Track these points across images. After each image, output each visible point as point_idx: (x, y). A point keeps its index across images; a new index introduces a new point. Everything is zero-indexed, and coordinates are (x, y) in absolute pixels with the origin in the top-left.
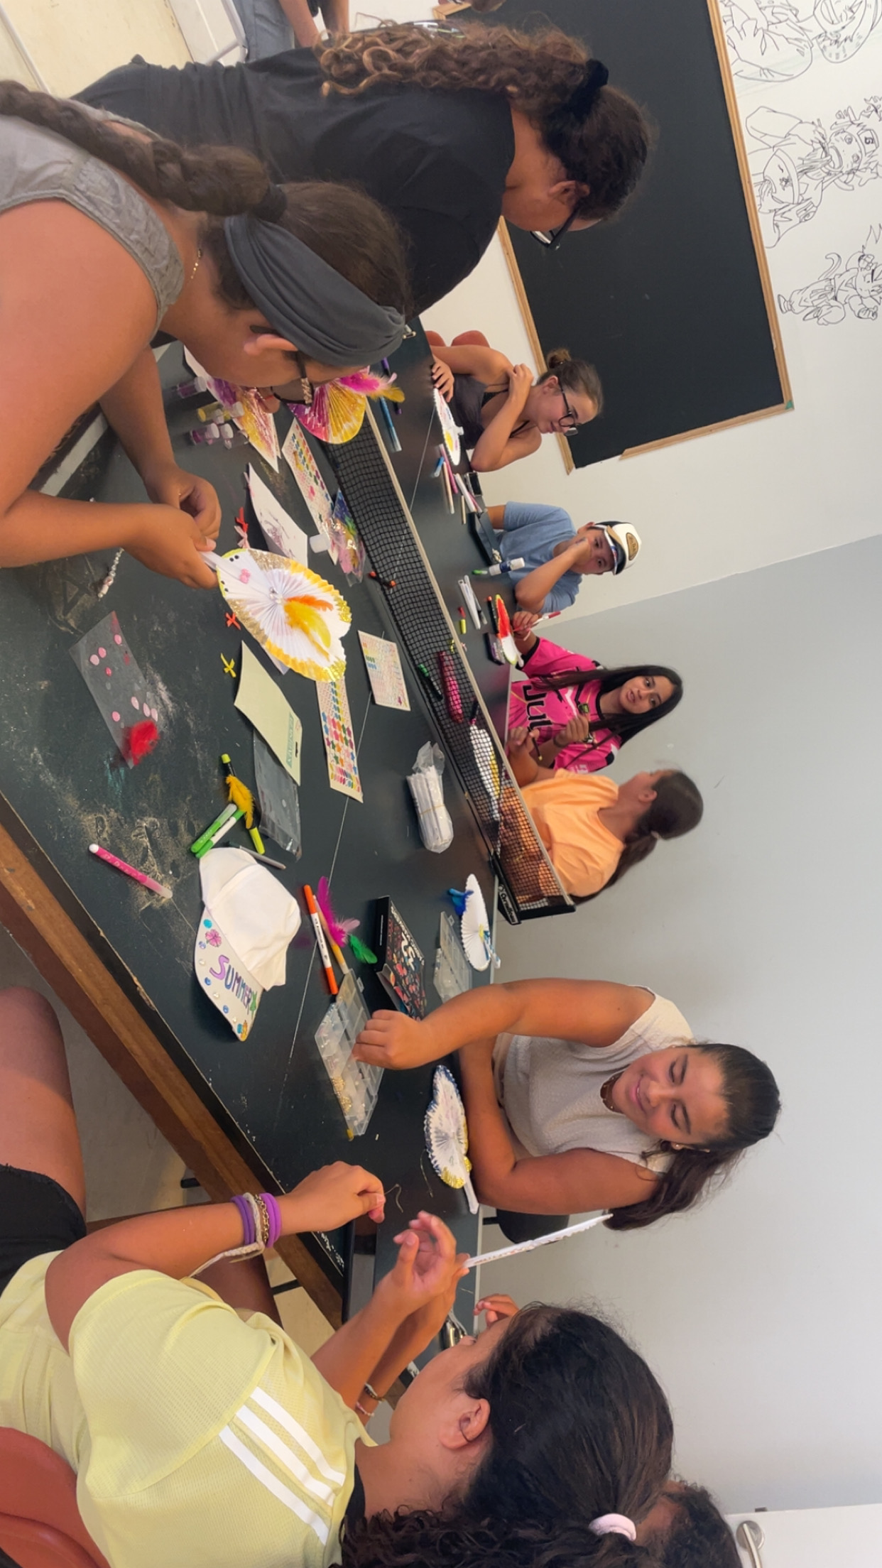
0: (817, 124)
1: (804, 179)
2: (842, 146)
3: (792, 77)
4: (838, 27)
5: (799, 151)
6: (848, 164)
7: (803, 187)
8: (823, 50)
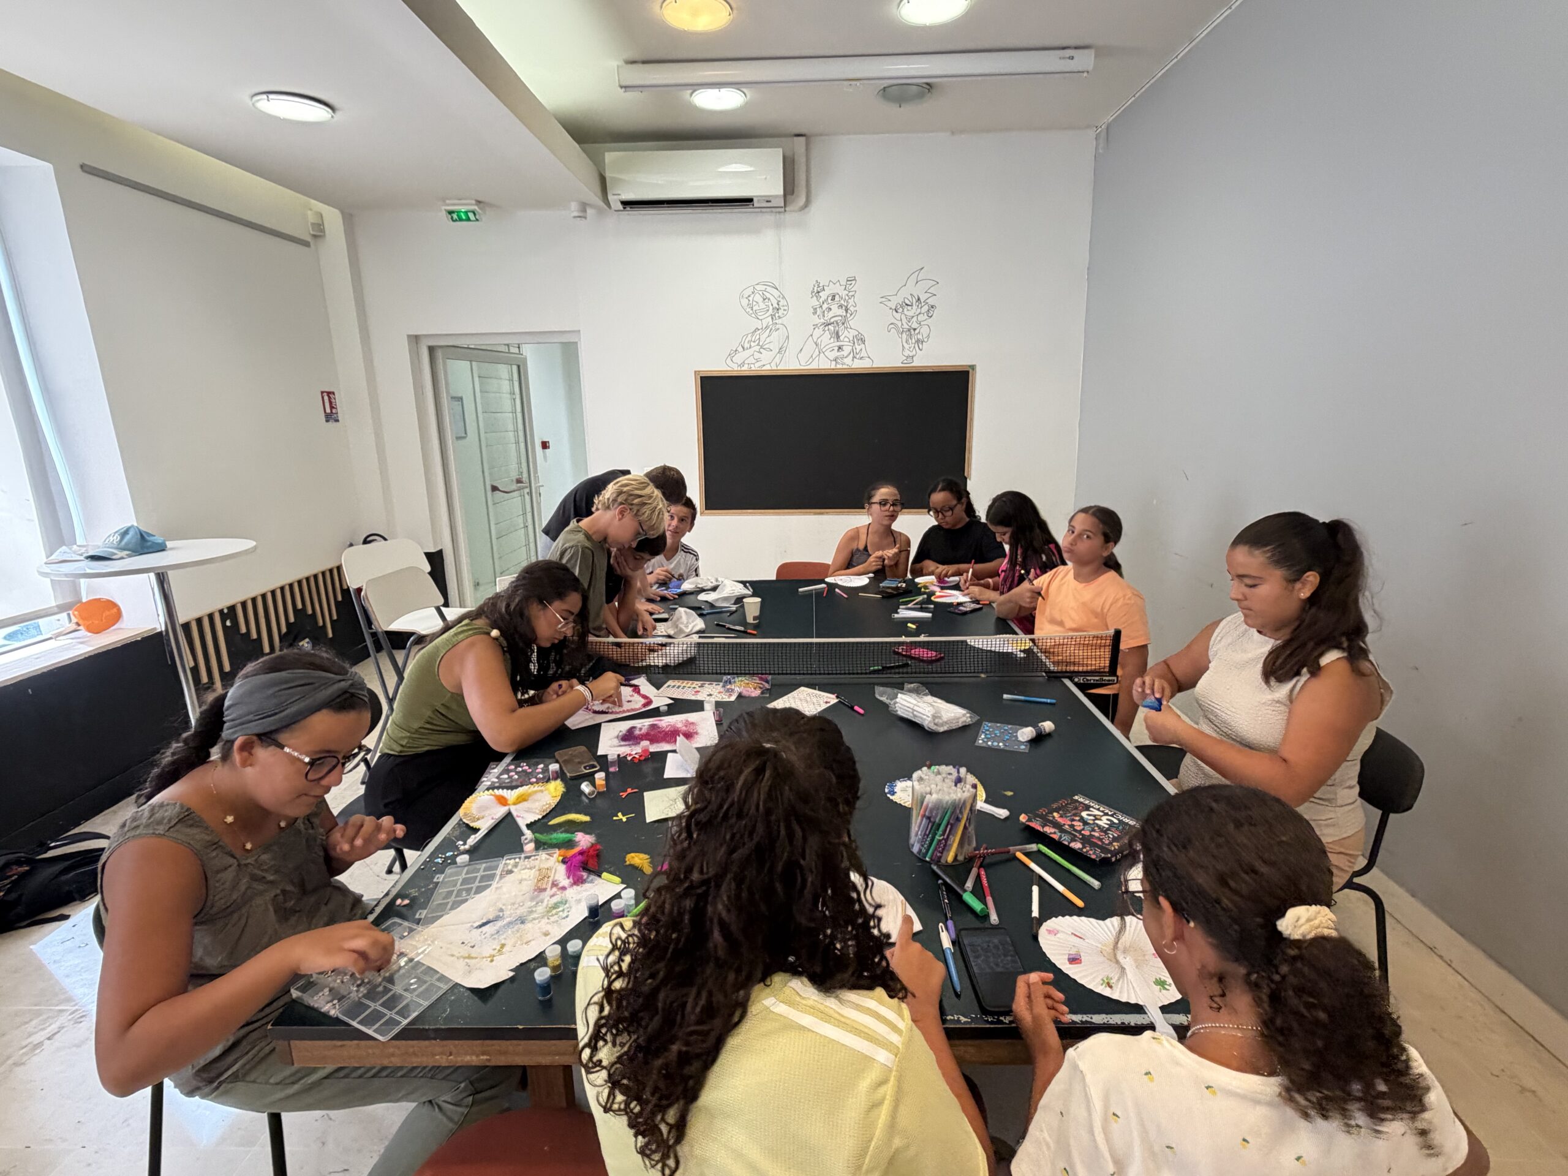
0: (815, 326)
1: (841, 338)
2: (831, 314)
5: (826, 339)
7: (846, 339)
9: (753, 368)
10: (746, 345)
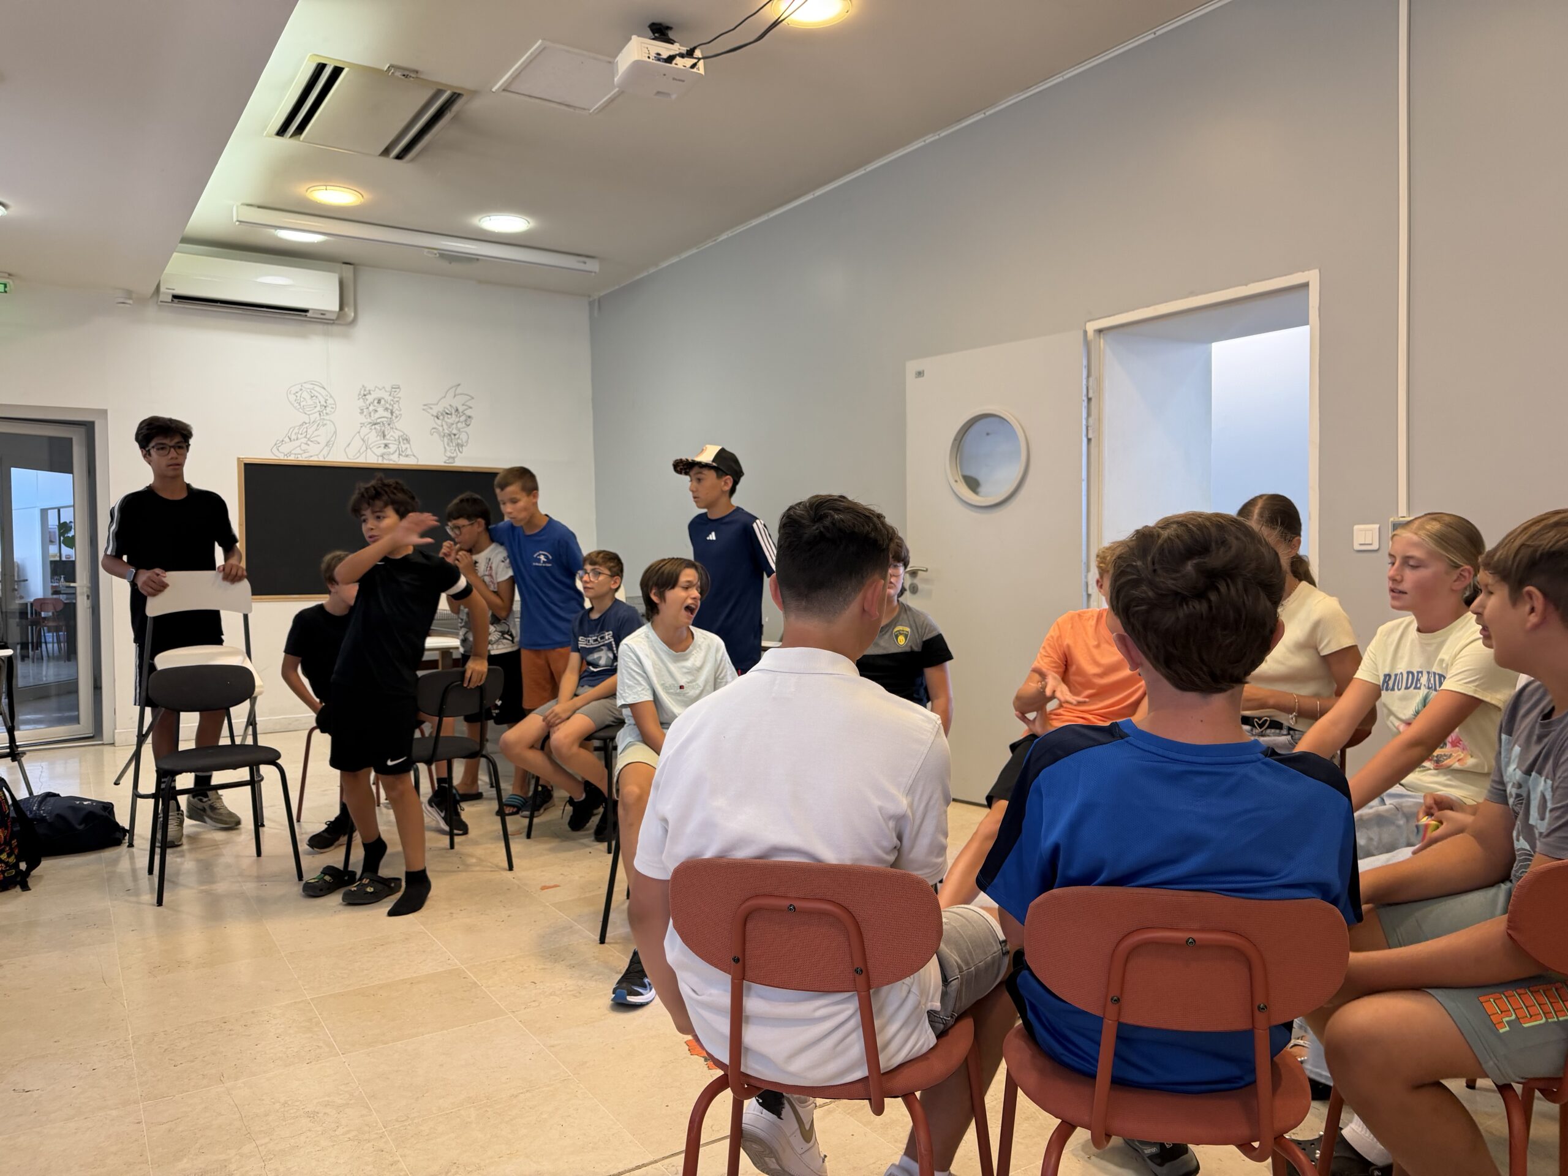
0: (362, 424)
2: (377, 415)
3: (335, 432)
4: (319, 404)
5: (373, 437)
6: (387, 414)
8: (327, 414)
9: (300, 459)
10: (294, 437)
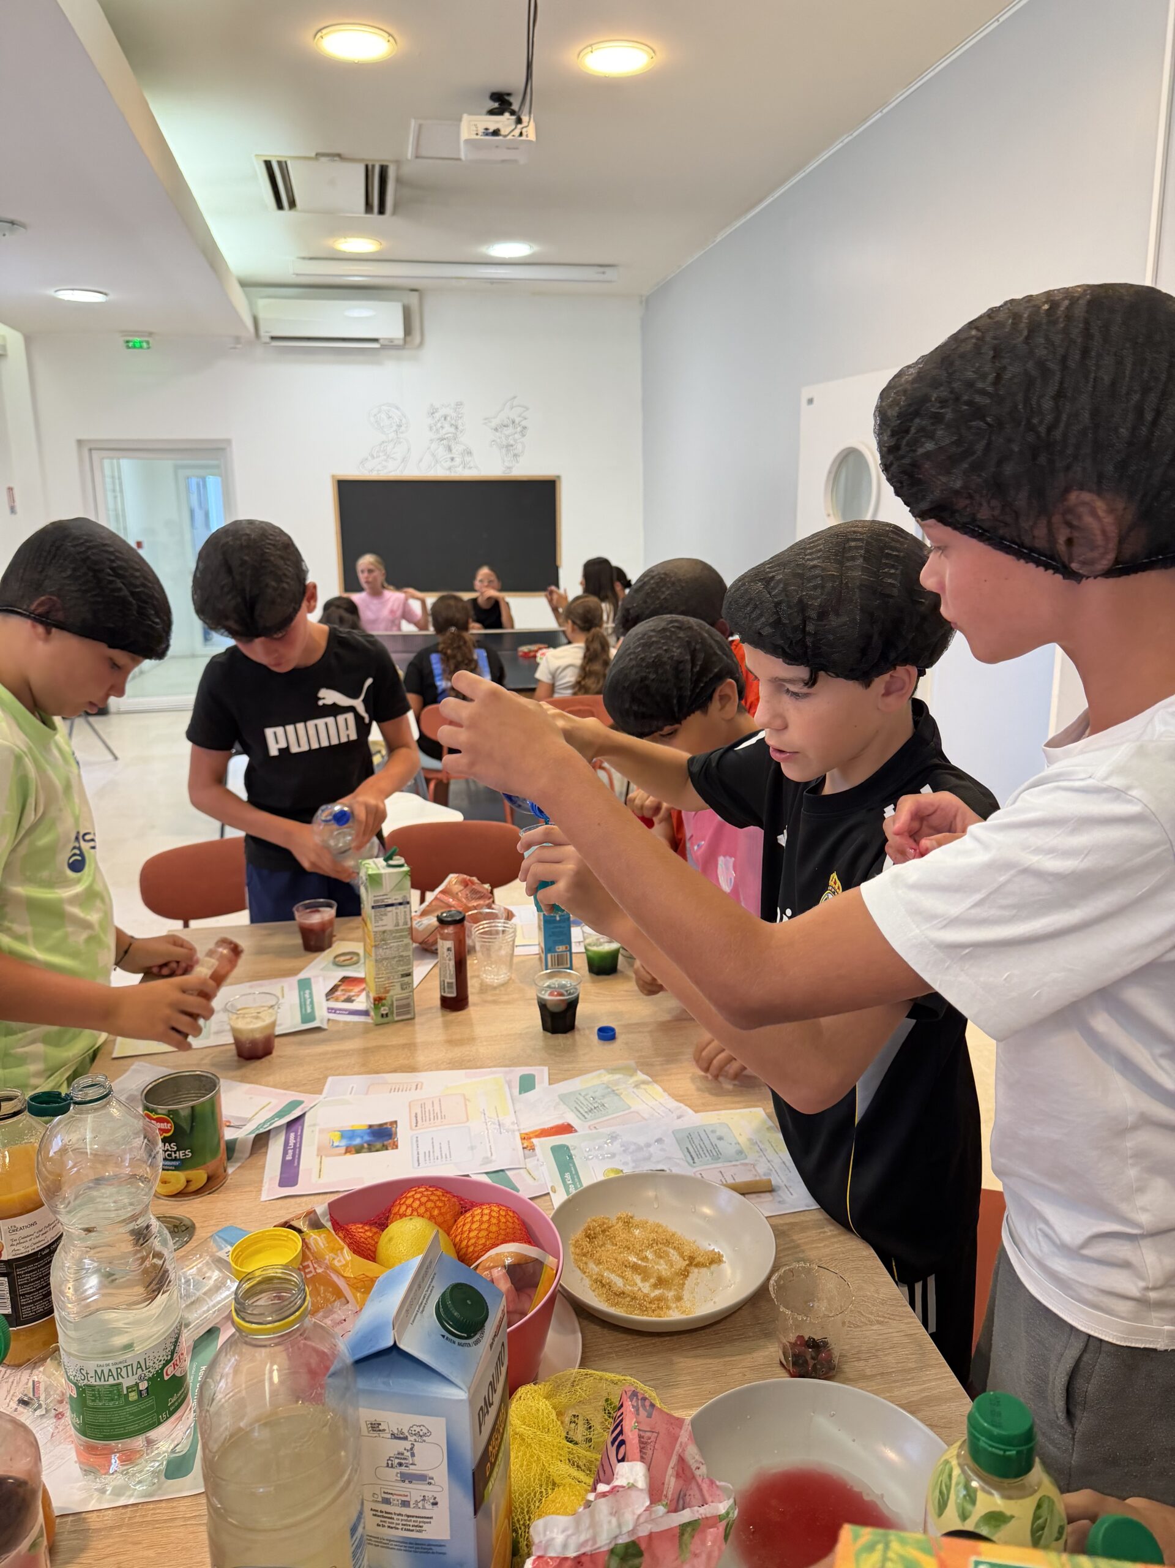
0: (432, 441)
1: (453, 451)
2: (444, 431)
3: (409, 449)
4: (395, 424)
5: (441, 451)
6: (452, 430)
7: (457, 452)
8: (402, 433)
9: (381, 474)
10: (375, 455)
